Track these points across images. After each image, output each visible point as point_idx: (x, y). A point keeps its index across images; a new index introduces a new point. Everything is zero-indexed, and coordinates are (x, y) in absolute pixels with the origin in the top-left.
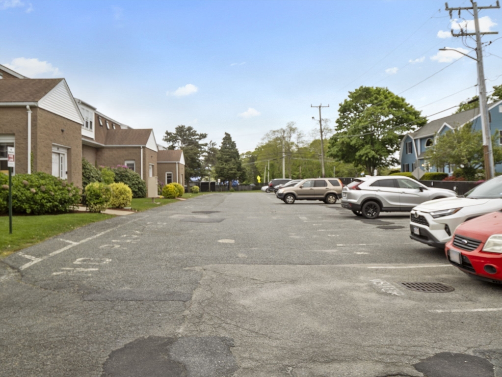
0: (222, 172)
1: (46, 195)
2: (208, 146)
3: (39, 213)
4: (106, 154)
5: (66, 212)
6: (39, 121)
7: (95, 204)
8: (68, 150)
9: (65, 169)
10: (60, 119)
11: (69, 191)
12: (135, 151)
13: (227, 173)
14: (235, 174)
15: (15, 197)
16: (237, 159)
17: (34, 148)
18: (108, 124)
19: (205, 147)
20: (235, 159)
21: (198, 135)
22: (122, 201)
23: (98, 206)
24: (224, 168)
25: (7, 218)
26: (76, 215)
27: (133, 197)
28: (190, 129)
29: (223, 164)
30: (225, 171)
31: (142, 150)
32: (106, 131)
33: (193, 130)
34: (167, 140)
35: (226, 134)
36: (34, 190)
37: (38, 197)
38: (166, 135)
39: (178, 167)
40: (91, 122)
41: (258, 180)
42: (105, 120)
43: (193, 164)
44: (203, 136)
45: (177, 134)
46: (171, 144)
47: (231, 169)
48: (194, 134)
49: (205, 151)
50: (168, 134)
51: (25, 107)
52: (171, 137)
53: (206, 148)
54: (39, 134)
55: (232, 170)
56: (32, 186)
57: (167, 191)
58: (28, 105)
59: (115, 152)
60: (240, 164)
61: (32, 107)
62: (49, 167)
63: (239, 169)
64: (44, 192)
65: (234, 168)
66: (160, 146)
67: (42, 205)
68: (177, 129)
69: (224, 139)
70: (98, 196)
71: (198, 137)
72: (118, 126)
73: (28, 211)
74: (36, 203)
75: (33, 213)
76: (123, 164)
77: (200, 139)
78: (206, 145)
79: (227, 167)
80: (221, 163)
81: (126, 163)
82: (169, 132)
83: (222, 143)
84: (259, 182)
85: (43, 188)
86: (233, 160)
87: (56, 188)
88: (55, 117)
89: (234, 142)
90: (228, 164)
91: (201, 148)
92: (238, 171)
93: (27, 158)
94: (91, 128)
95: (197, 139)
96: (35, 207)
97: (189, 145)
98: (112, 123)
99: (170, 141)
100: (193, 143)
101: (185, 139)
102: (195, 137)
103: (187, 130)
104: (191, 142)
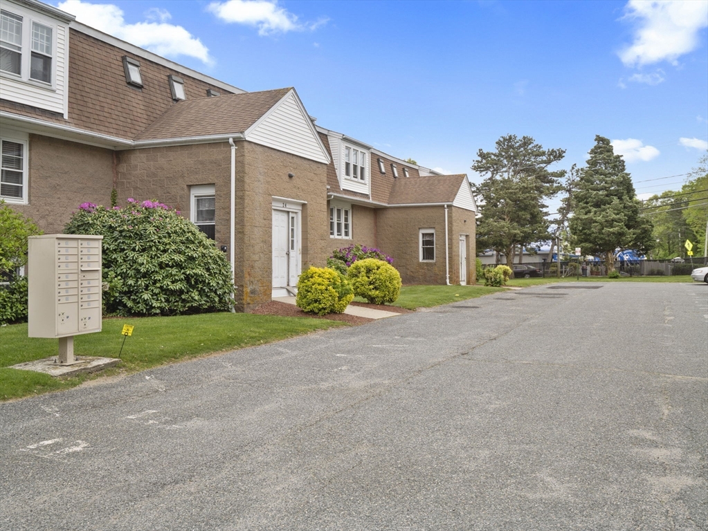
0: (587, 231)
2: (567, 175)
13: (600, 233)
14: (621, 234)
16: (626, 197)
19: (560, 179)
20: (620, 198)
21: (543, 153)
24: (592, 221)
28: (527, 142)
29: (589, 212)
30: (595, 228)
31: (446, 210)
33: (535, 143)
34: (480, 168)
35: (599, 139)
38: (480, 159)
39: (450, 217)
40: (363, 170)
41: (687, 250)
43: (520, 213)
44: (558, 155)
45: (500, 155)
46: (489, 175)
47: (610, 223)
49: (560, 188)
50: (482, 155)
52: (487, 162)
53: (563, 181)
55: (612, 226)
60: (635, 212)
63: (632, 222)
65: (619, 221)
68: (498, 143)
69: (593, 152)
71: (544, 158)
77: (549, 162)
78: (562, 174)
79: (599, 218)
80: (583, 208)
82: (485, 152)
83: (588, 162)
84: (690, 253)
86: (616, 201)
89: (618, 157)
90: (604, 210)
92: (629, 227)
94: (362, 178)
95: (543, 162)
99: (487, 169)
100: (534, 171)
101: (516, 165)
102: (539, 159)
103: (520, 146)
104: (529, 170)
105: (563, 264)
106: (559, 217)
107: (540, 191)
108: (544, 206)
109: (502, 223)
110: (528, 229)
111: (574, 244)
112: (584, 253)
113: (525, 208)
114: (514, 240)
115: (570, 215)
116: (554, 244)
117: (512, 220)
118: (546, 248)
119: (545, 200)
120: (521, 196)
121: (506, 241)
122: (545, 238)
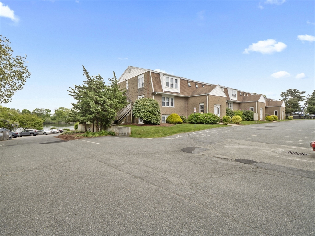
0: (311, 110)
1: (209, 119)
3: (208, 124)
4: (243, 105)
5: (215, 124)
6: (210, 99)
7: (225, 122)
8: (221, 105)
9: (220, 111)
10: (217, 97)
11: (216, 118)
12: (254, 103)
13: (314, 110)
15: (201, 119)
17: (208, 106)
18: (244, 94)
19: (304, 98)
21: (300, 92)
22: (237, 122)
23: (226, 123)
24: (312, 108)
25: (194, 124)
26: (218, 125)
27: (242, 120)
28: (295, 90)
29: (312, 106)
31: (257, 103)
32: (243, 97)
33: (297, 90)
34: (282, 96)
36: (206, 118)
37: (207, 120)
39: (281, 108)
40: (236, 95)
42: (243, 93)
44: (304, 92)
45: (288, 93)
46: (285, 97)
48: (298, 92)
49: (304, 100)
50: (283, 93)
51: (206, 95)
52: (284, 95)
53: (305, 98)
54: (210, 102)
56: (206, 117)
57: (267, 118)
58: (207, 94)
59: (246, 104)
61: (208, 95)
62: (213, 111)
64: (209, 118)
66: (274, 100)
67: (208, 122)
68: (287, 90)
69: (313, 93)
70: (226, 120)
71: (300, 93)
72: (249, 94)
73: (205, 123)
74: (207, 121)
75: (206, 124)
76: (249, 108)
77: (301, 94)
78: (305, 97)
80: (310, 105)
81: (250, 108)
83: (312, 95)
85: (209, 117)
87: (212, 117)
88: (215, 96)
91: (302, 98)
93: (206, 109)
94: (236, 96)
95: (299, 94)
96: (207, 122)
97: (295, 97)
98: (246, 94)
99: (284, 96)
100: (297, 96)
101: (292, 95)
102: (298, 93)
103: (293, 91)
104: (296, 96)
105: (305, 116)
106: (304, 106)
107: (299, 101)
108: (299, 104)
109: (290, 108)
110: (296, 109)
111: (308, 112)
112: (310, 114)
113: (295, 105)
114: (292, 111)
115: (307, 105)
116: (302, 112)
117: (292, 108)
118: (300, 113)
119: (300, 102)
120: (294, 103)
121: (290, 112)
122: (300, 111)
